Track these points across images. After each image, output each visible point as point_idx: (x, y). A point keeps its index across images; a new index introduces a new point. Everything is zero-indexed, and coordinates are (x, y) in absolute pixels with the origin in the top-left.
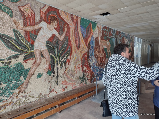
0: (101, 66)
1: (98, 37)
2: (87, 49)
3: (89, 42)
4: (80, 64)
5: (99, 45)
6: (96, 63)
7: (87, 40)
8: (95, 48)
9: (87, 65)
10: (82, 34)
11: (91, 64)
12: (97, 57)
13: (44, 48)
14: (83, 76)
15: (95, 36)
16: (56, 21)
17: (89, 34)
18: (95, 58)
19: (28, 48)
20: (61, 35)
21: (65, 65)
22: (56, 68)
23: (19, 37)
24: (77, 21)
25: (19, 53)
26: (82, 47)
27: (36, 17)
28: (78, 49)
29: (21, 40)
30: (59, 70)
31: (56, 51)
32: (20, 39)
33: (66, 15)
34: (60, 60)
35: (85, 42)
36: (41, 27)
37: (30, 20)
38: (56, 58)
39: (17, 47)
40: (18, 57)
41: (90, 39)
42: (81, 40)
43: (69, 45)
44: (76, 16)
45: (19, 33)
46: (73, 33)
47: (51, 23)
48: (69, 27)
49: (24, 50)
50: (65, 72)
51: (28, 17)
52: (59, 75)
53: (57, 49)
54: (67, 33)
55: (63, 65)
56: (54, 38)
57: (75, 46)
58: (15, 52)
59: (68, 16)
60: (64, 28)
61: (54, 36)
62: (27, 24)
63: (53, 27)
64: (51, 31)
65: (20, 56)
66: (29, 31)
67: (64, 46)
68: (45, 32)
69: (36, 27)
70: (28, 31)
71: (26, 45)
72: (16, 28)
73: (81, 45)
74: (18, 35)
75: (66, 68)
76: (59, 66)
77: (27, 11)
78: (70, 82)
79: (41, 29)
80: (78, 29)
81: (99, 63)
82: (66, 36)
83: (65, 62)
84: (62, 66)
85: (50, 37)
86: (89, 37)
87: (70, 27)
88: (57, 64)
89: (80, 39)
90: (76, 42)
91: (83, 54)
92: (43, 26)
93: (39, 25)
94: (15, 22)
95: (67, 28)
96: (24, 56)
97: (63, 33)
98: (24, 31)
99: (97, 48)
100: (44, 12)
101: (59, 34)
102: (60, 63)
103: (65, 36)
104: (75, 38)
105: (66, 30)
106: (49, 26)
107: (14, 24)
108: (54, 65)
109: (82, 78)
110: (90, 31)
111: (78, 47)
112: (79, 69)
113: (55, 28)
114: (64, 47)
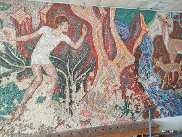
0: (174, 90)
1: (162, 36)
2: (134, 59)
3: (138, 47)
4: (117, 85)
5: (166, 50)
6: (160, 83)
7: (134, 44)
8: (154, 56)
9: (133, 86)
10: (121, 35)
11: (145, 85)
12: (160, 73)
13: (47, 62)
14: (126, 105)
15: (152, 35)
16: (65, 23)
17: (137, 33)
18: (155, 74)
19: (22, 63)
20: (75, 42)
21: (85, 86)
22: (67, 90)
23: (10, 50)
24: (107, 15)
25: (11, 70)
26: (122, 56)
27: (33, 22)
28: (110, 60)
29: (14, 54)
30: (74, 94)
31: (68, 65)
32: (12, 52)
33: (84, 10)
34: (75, 77)
35: (127, 47)
36: (42, 35)
37: (25, 28)
38: (68, 75)
39: (8, 62)
40: (10, 75)
41: (141, 41)
42: (117, 44)
43: (92, 54)
44: (105, 8)
45: (11, 45)
46: (100, 35)
47: (57, 27)
48: (91, 27)
49: (18, 66)
50: (84, 96)
51: (22, 24)
52: (74, 101)
53: (68, 62)
54: (88, 37)
55: (82, 85)
56: (63, 47)
57: (105, 55)
58: (6, 69)
59: (88, 12)
60: (81, 30)
61: (62, 44)
62: (21, 32)
63: (62, 32)
64: (58, 38)
65: (13, 74)
66: (24, 42)
67: (82, 57)
68: (48, 41)
69: (34, 35)
70: (22, 42)
71: (19, 59)
72: (6, 40)
73: (118, 53)
74: (9, 48)
75: (88, 90)
76: (74, 87)
77: (20, 17)
78: (97, 114)
79: (41, 37)
80: (110, 29)
81: (167, 84)
82: (86, 42)
83: (85, 81)
84: (79, 88)
85: (56, 46)
86: (137, 37)
87: (93, 26)
88: (70, 84)
89: (115, 43)
90: (105, 49)
91: (123, 68)
92: (45, 33)
93: (38, 31)
94: (5, 33)
95: (88, 29)
96: (17, 74)
97: (80, 38)
98: (17, 42)
99: (159, 56)
100: (45, 13)
101: (72, 40)
102: (76, 82)
103: (84, 41)
104: (104, 43)
105: (84, 33)
106: (54, 31)
107: (4, 35)
108: (64, 85)
109: (123, 108)
110: (141, 27)
111: (112, 57)
112: (115, 93)
113: (64, 33)
114: (82, 59)
